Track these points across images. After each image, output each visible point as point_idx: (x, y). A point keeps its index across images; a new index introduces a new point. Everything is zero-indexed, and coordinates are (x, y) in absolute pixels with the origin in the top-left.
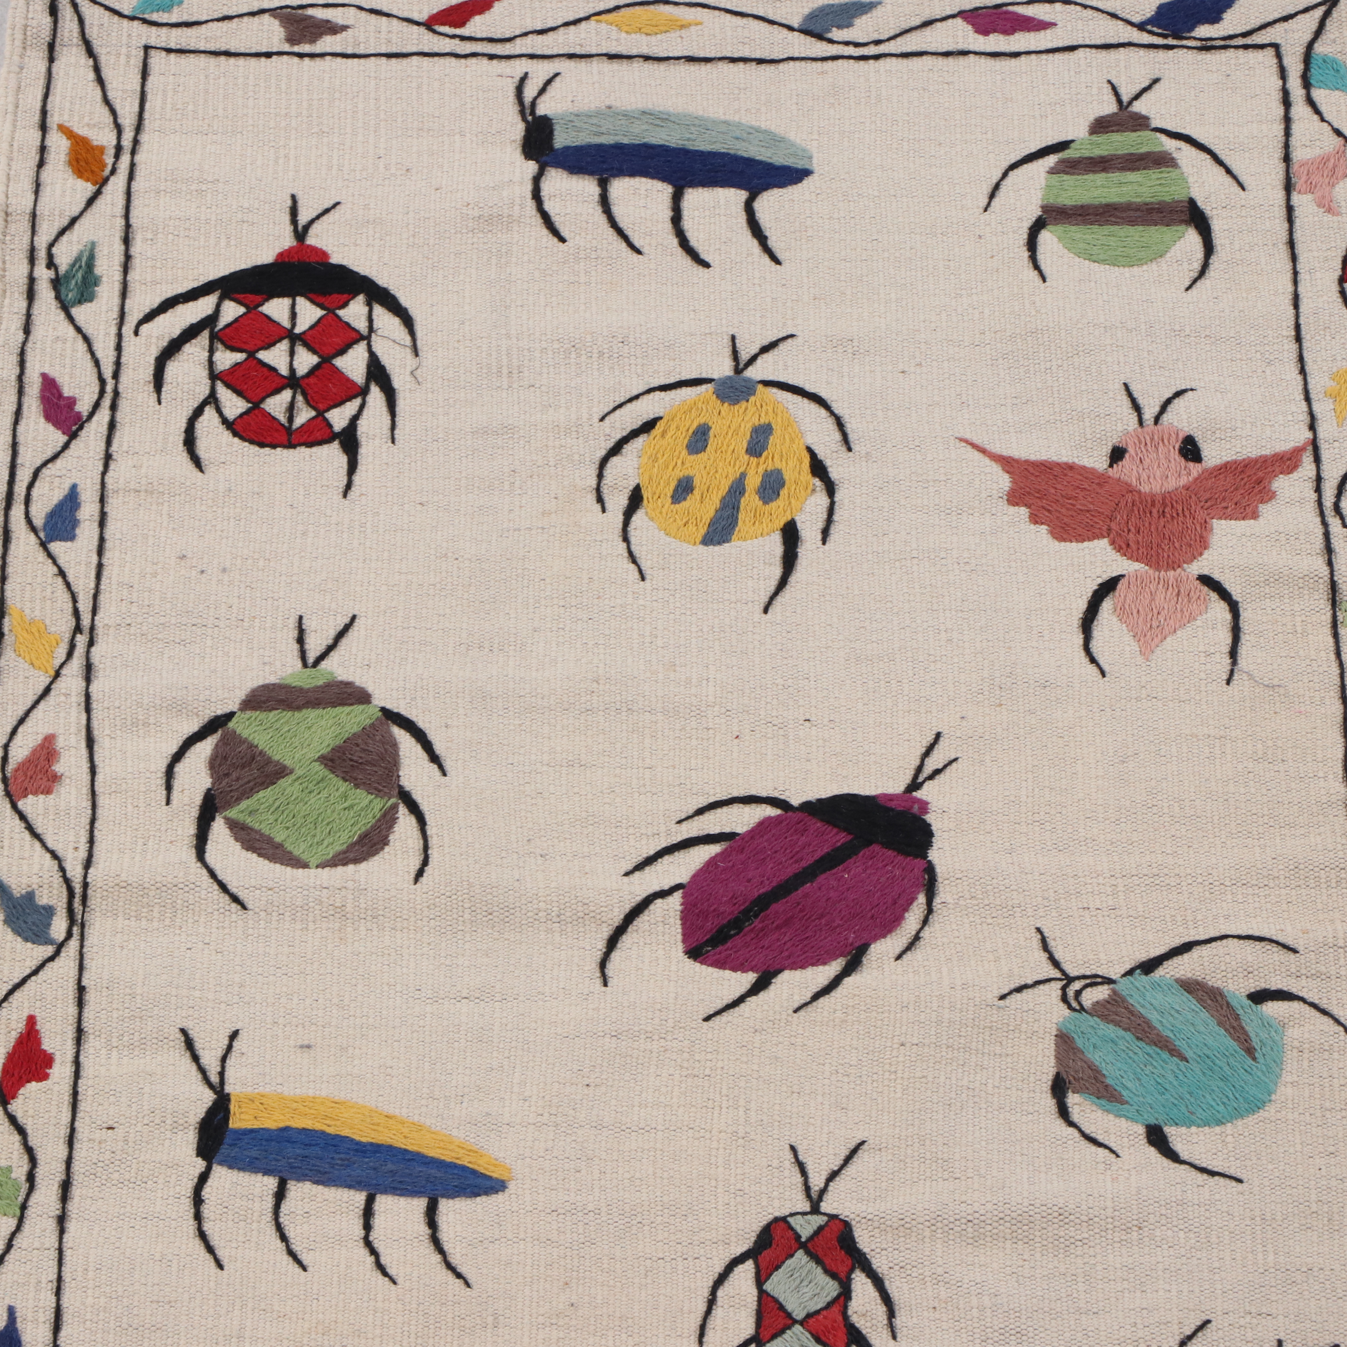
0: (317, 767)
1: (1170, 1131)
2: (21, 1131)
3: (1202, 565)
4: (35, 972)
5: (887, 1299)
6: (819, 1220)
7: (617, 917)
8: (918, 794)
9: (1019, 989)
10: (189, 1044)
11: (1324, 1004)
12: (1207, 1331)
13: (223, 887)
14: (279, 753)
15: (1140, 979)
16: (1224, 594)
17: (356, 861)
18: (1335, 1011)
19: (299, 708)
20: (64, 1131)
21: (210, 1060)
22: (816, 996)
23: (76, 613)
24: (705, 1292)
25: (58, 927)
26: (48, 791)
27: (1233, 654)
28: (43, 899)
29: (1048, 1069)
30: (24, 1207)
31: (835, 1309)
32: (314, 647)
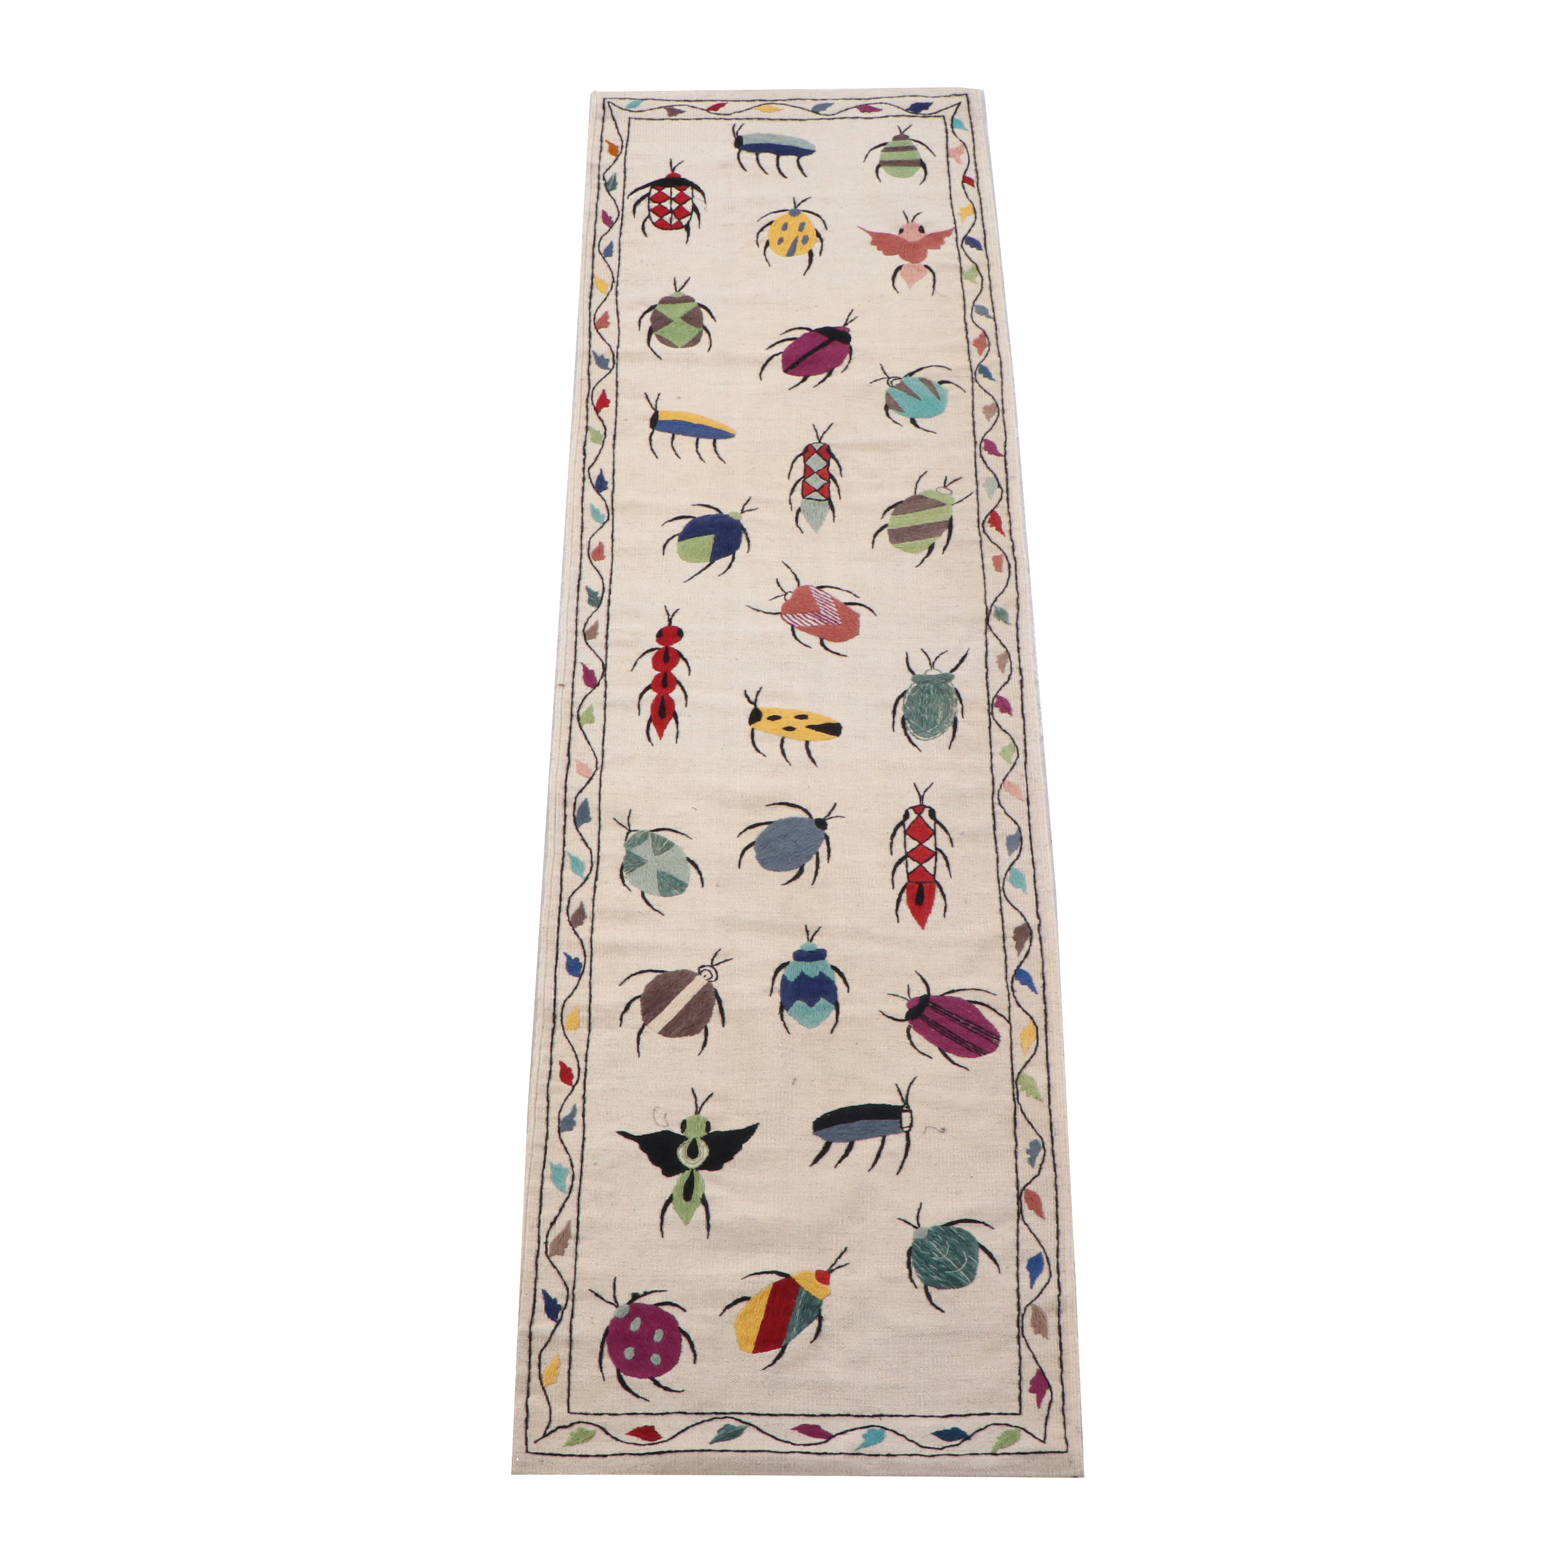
0: (680, 320)
1: (917, 420)
2: (602, 421)
3: (924, 262)
4: (605, 377)
5: (840, 466)
6: (821, 445)
7: (764, 361)
8: (847, 327)
9: (875, 381)
10: (647, 397)
11: (959, 385)
12: (927, 474)
13: (655, 353)
14: (669, 316)
15: (908, 378)
16: (931, 270)
17: (692, 346)
18: (962, 386)
19: (675, 303)
20: (614, 421)
21: (653, 401)
22: (819, 383)
23: (613, 277)
24: (790, 465)
25: (610, 365)
26: (606, 327)
27: (934, 287)
28: (606, 357)
29: (883, 402)
30: (603, 442)
31: (826, 469)
32: (679, 286)
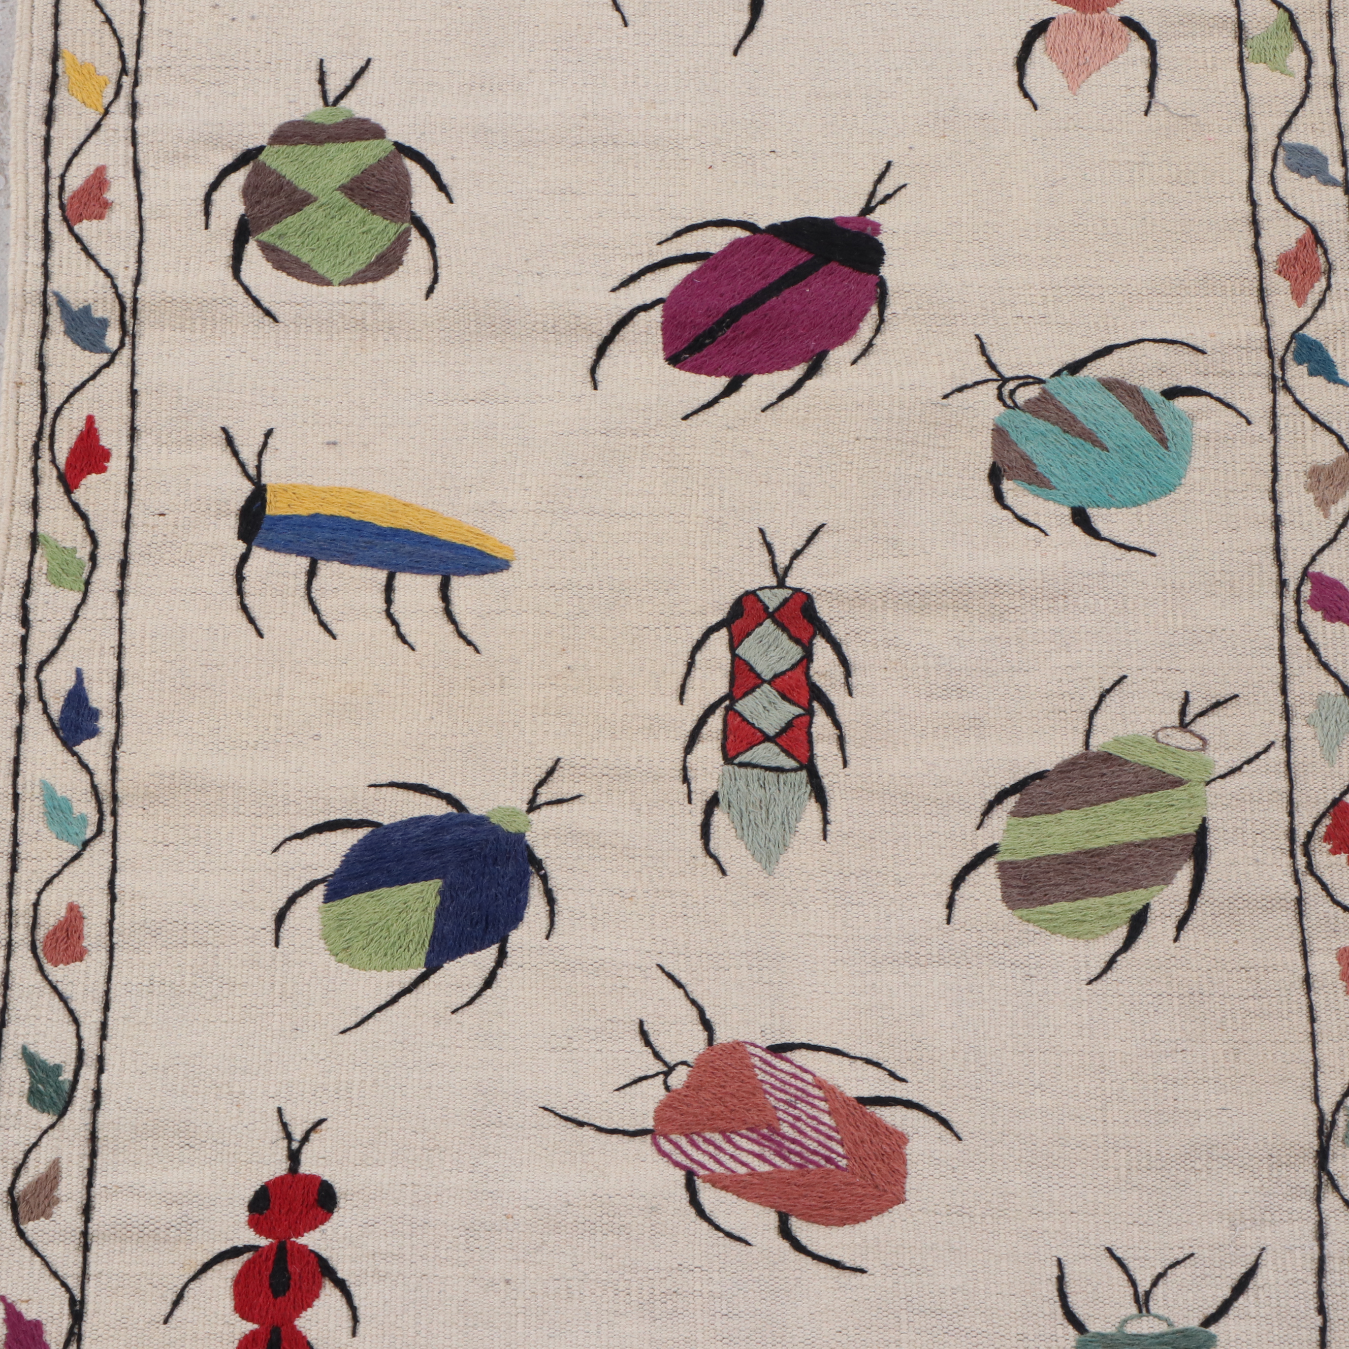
0: (338, 195)
1: (1092, 512)
2: (84, 517)
4: (93, 377)
5: (844, 661)
6: (784, 594)
7: (605, 329)
8: (871, 217)
9: (960, 390)
10: (230, 441)
11: (1228, 399)
12: (1124, 685)
13: (257, 302)
14: (304, 183)
15: (1066, 378)
16: (1143, 34)
17: (374, 279)
18: (1239, 405)
19: (321, 143)
20: (122, 517)
21: (248, 455)
22: (782, 398)
23: (122, 57)
24: (686, 657)
25: (112, 338)
26: (100, 217)
27: (1151, 88)
28: (98, 313)
29: (985, 459)
30: (87, 583)
31: (799, 670)
32: (334, 87)
